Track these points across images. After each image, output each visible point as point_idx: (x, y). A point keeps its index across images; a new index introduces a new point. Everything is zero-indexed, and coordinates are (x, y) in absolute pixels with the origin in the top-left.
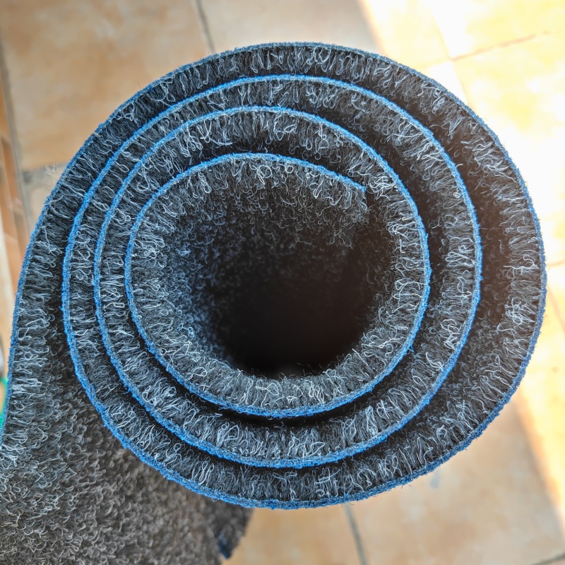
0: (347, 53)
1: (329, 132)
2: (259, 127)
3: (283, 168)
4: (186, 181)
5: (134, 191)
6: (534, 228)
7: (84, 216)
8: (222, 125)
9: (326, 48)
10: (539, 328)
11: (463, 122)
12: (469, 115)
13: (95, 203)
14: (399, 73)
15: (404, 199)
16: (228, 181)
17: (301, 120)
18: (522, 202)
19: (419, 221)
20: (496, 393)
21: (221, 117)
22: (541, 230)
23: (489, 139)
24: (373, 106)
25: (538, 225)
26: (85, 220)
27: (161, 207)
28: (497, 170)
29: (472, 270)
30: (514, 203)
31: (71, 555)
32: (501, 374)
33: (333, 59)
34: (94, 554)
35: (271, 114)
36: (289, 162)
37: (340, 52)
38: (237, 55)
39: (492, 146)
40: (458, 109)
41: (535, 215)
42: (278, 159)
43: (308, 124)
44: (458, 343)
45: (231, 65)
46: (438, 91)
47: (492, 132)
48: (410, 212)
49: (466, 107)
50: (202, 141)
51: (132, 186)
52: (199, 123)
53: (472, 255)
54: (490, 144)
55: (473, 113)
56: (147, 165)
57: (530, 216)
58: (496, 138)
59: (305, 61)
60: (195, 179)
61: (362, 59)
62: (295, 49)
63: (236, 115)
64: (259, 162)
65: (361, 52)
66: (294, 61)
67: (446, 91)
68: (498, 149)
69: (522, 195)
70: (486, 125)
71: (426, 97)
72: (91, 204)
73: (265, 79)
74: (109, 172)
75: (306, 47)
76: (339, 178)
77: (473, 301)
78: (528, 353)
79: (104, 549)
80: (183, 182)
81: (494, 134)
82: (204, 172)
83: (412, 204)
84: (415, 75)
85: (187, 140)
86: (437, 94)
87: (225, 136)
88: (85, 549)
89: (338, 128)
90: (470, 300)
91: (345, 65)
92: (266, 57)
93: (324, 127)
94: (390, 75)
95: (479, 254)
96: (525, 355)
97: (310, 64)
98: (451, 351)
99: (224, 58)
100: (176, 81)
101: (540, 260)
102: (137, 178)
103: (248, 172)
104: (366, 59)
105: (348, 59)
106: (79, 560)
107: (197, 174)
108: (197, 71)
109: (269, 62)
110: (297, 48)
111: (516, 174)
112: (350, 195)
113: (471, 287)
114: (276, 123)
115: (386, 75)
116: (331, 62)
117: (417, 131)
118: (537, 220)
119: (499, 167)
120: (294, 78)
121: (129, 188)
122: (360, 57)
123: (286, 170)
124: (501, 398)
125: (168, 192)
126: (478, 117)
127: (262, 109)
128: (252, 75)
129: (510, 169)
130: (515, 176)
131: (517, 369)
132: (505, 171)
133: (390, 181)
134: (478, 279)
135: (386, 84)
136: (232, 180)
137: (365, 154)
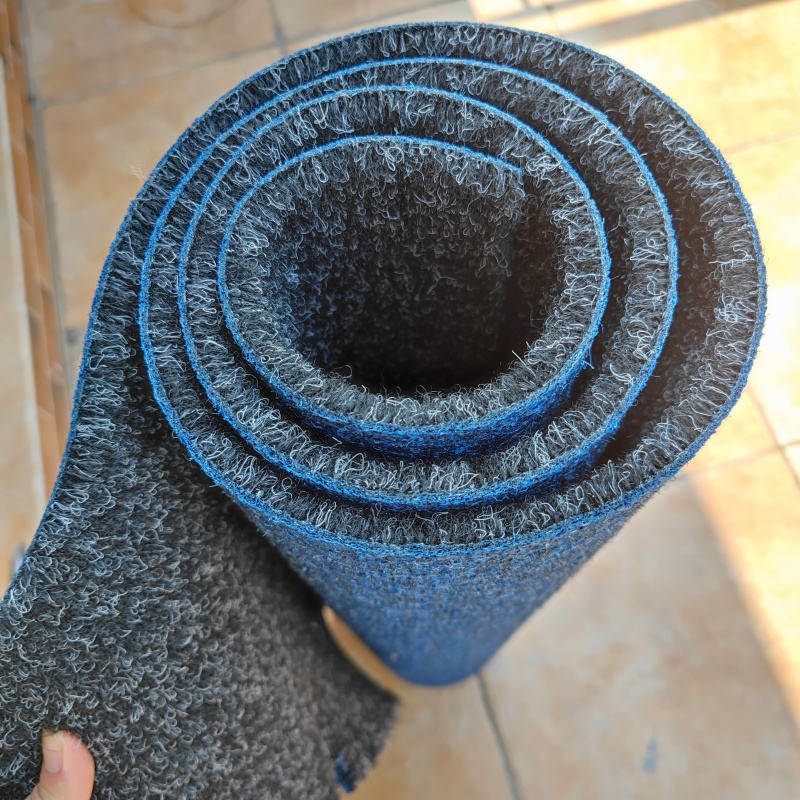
0: (498, 31)
1: (475, 111)
2: (387, 108)
3: (417, 151)
4: (297, 168)
5: (231, 183)
6: (744, 215)
7: (169, 216)
8: (341, 108)
9: (473, 26)
10: (761, 328)
11: (646, 103)
12: (652, 93)
13: (183, 202)
14: (564, 50)
15: (571, 180)
16: (349, 170)
17: (440, 98)
18: (726, 186)
19: (592, 204)
20: (708, 406)
21: (340, 98)
22: (754, 217)
23: (679, 118)
24: (530, 87)
25: (750, 211)
26: (170, 220)
27: (265, 197)
28: (692, 152)
29: (666, 267)
30: (717, 190)
31: (127, 694)
32: (715, 384)
33: (481, 37)
34: (158, 701)
35: (402, 93)
36: (425, 144)
37: (489, 31)
38: (364, 37)
39: (685, 126)
40: (638, 86)
41: (745, 200)
42: (410, 141)
43: (448, 102)
44: (652, 352)
45: (356, 48)
46: (612, 68)
47: (683, 110)
48: (580, 195)
49: (648, 84)
50: (315, 126)
51: (229, 176)
52: (313, 106)
53: (665, 250)
54: (681, 124)
55: (658, 90)
56: (248, 153)
57: (737, 200)
58: (689, 117)
59: (447, 41)
60: (308, 166)
61: (519, 37)
62: (435, 29)
63: (358, 96)
64: (388, 144)
65: (515, 29)
66: (433, 43)
67: (623, 68)
68: (691, 128)
69: (726, 178)
70: (675, 104)
71: (599, 75)
72: (177, 202)
73: (395, 62)
74: (201, 168)
75: (449, 27)
76: (488, 159)
77: (669, 303)
78: (749, 358)
79: (172, 697)
80: (292, 170)
81: (685, 113)
82: (319, 158)
83: (582, 186)
84: (583, 52)
85: (298, 125)
86: (611, 71)
87: (345, 122)
88: (147, 688)
89: (487, 106)
90: (665, 302)
91: (496, 44)
92: (399, 39)
93: (468, 105)
94: (553, 52)
95: (673, 247)
96: (744, 360)
97: (453, 44)
98: (643, 361)
99: (348, 40)
100: (290, 69)
101: (755, 250)
102: (235, 168)
103: (373, 157)
104: (522, 37)
105: (500, 37)
106: (137, 704)
107: (310, 159)
108: (314, 55)
109: (403, 43)
110: (438, 27)
111: (717, 155)
112: (503, 179)
113: (666, 287)
114: (408, 104)
115: (547, 53)
116: (480, 42)
117: (586, 113)
118: (748, 205)
119: (694, 149)
120: (430, 61)
121: (225, 179)
122: (515, 34)
123: (421, 152)
124: (717, 411)
125: (273, 180)
126: (664, 95)
127: (390, 88)
128: (381, 58)
129: (709, 150)
130: (716, 158)
131: (734, 376)
132: (703, 153)
133: (554, 161)
134: (674, 277)
135: (548, 65)
136: (353, 168)
137: (521, 133)
